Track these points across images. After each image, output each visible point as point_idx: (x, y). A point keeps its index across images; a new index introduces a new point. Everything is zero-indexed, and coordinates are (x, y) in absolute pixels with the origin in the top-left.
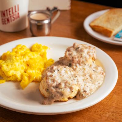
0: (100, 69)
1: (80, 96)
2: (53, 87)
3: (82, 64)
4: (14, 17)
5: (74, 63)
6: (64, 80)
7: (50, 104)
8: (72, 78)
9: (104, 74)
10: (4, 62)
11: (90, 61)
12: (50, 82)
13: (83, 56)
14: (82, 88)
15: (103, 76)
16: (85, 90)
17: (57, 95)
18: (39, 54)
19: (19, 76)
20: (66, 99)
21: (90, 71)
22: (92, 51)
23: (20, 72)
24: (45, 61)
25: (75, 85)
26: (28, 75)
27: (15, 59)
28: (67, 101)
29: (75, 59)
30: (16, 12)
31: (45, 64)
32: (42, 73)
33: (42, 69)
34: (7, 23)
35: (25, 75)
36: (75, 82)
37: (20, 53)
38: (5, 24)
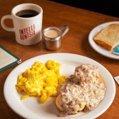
0: (102, 85)
1: (86, 109)
2: (67, 104)
3: (88, 82)
4: (30, 34)
5: (81, 81)
6: (75, 99)
7: (64, 116)
8: (80, 97)
9: (105, 89)
10: (26, 79)
11: (94, 79)
12: (64, 100)
13: (88, 76)
14: (88, 104)
15: (104, 91)
16: (91, 105)
17: (70, 110)
18: (54, 71)
19: (39, 92)
20: (76, 112)
21: (94, 87)
22: (95, 71)
23: (40, 89)
24: (59, 77)
25: (83, 101)
26: (46, 92)
27: (35, 78)
28: (77, 113)
29: (82, 79)
30: (32, 30)
31: (59, 80)
32: (57, 89)
33: (57, 85)
34: (25, 39)
35: (44, 92)
36: (83, 99)
37: (38, 70)
38: (23, 39)
